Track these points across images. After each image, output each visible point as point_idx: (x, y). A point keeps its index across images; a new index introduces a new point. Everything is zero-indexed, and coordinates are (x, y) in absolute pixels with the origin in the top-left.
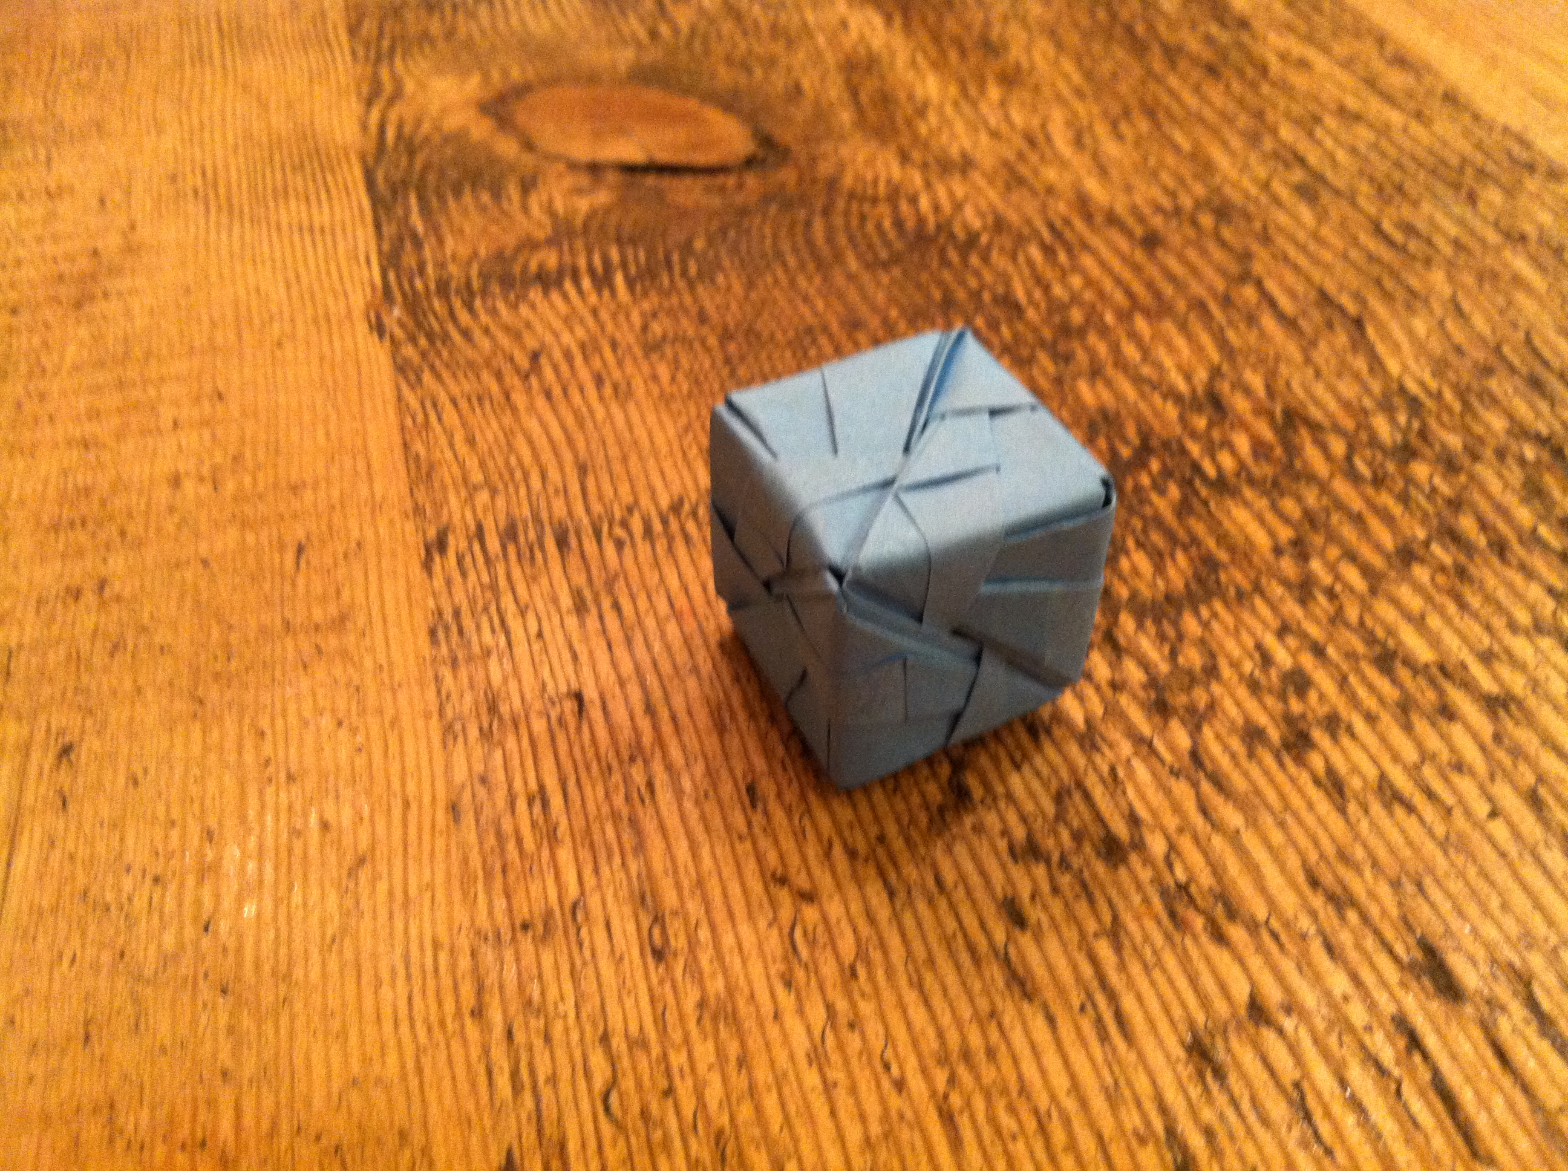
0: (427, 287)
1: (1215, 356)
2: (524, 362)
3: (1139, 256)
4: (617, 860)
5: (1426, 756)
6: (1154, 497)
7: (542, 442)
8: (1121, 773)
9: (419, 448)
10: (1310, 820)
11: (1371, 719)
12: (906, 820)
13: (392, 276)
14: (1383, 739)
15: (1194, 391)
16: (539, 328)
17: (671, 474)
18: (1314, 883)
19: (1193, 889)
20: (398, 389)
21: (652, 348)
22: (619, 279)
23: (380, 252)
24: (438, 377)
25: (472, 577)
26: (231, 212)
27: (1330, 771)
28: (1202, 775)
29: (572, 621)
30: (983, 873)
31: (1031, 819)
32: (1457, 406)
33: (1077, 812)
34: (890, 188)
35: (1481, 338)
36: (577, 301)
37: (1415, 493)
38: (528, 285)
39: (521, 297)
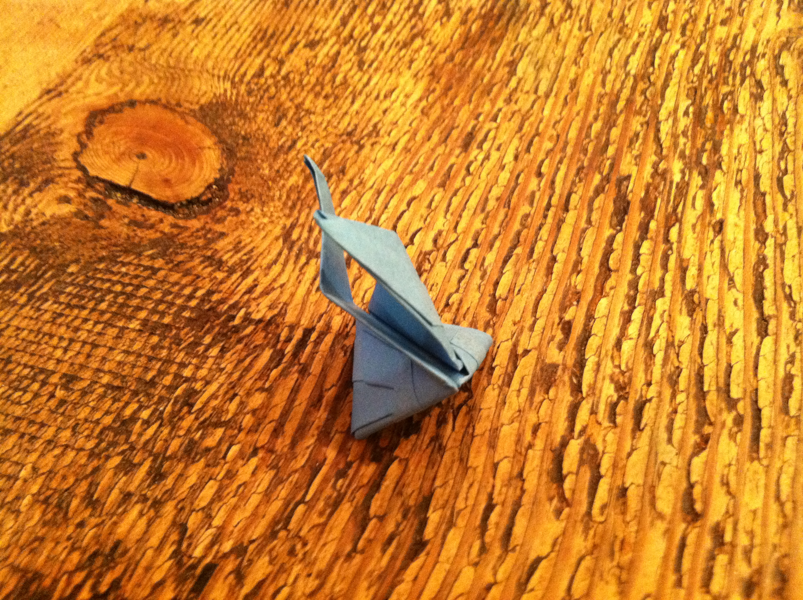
34: (245, 258)
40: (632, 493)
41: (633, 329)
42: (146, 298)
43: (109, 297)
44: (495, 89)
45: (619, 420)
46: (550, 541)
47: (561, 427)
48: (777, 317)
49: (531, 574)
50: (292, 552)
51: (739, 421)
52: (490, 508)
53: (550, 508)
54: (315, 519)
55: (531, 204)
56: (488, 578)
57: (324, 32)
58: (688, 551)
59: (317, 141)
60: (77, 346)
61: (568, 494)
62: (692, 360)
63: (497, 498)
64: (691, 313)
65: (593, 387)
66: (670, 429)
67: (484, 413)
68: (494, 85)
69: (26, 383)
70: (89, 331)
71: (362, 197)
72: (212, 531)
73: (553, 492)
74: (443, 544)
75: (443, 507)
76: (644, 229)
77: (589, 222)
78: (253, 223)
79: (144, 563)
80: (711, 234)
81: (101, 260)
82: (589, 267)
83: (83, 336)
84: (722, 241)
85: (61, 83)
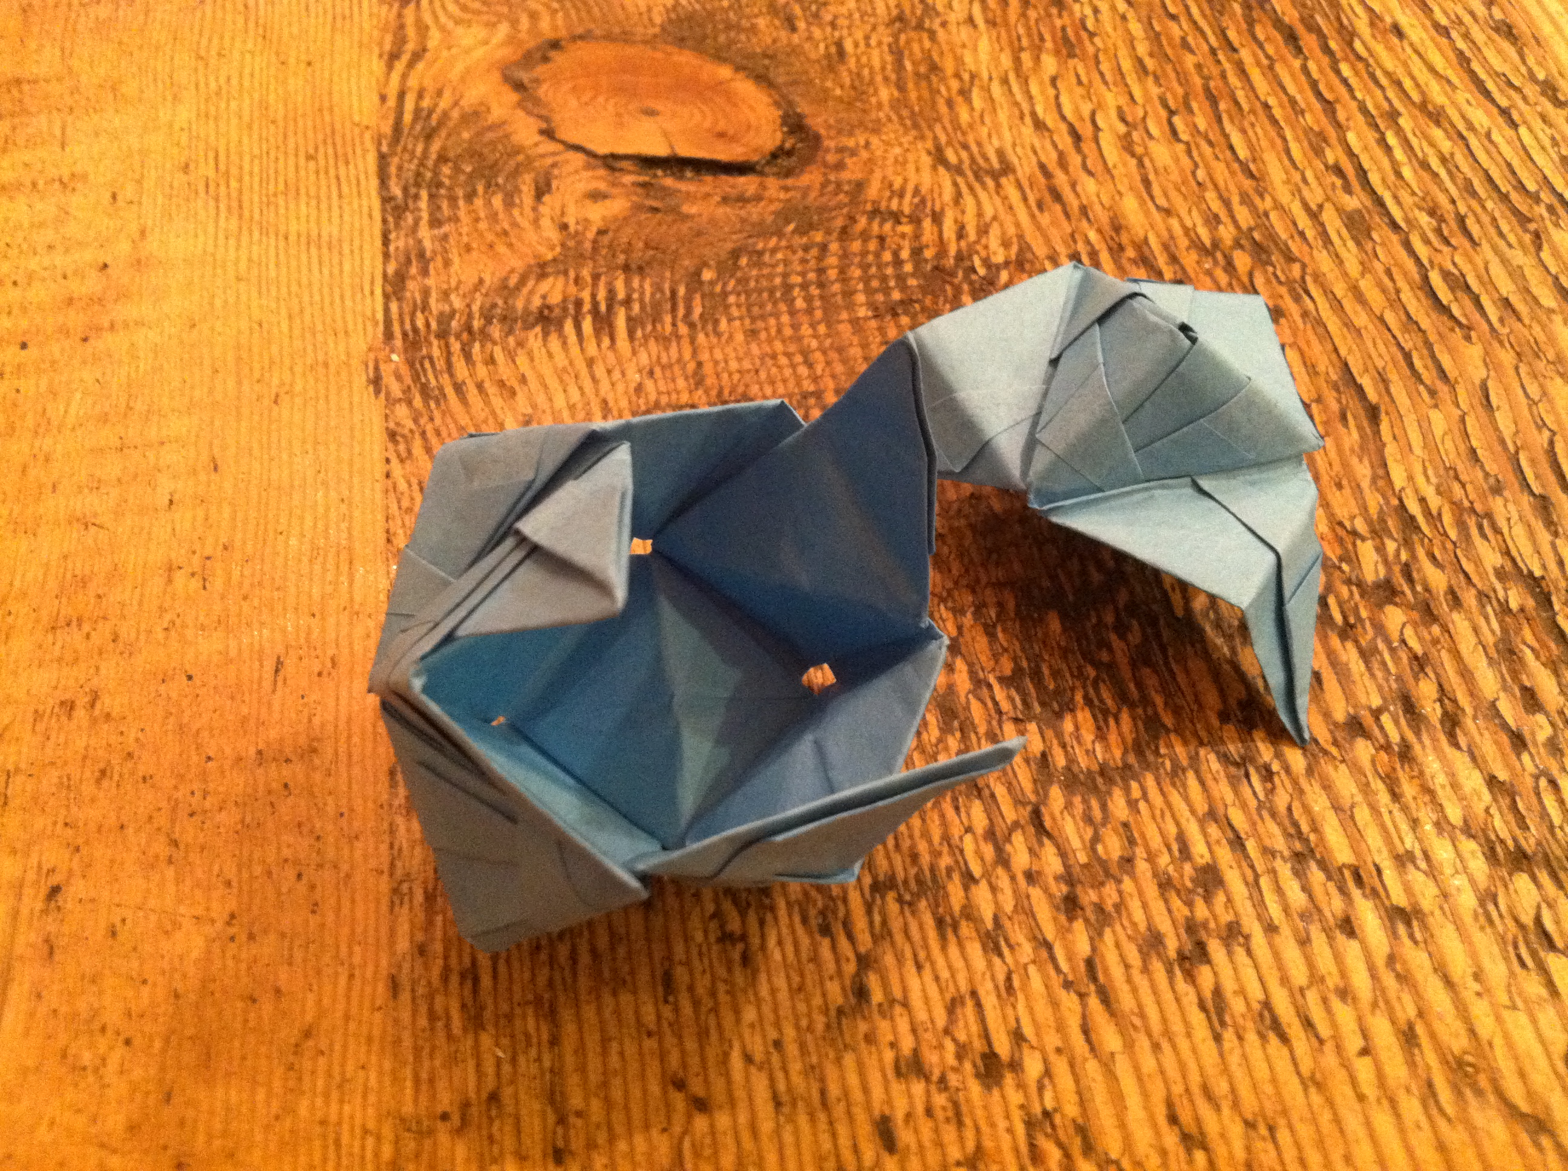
0: (428, 325)
4: (533, 1052)
5: (1316, 978)
6: (1113, 638)
8: (1016, 983)
10: (1183, 1044)
11: (1271, 929)
12: (804, 1023)
13: (394, 307)
14: (1277, 955)
16: (534, 384)
18: (1173, 1119)
19: (1057, 1119)
20: (388, 461)
22: (621, 322)
23: (385, 275)
26: (241, 217)
27: (1217, 992)
28: (1092, 987)
30: (866, 1090)
31: (920, 1031)
33: (966, 1025)
34: (916, 200)
35: (1503, 442)
36: (575, 350)
37: (1381, 645)
38: (528, 327)
39: (520, 344)
40: (1514, 299)
41: (1399, 154)
42: (844, 280)
45: (1453, 241)
46: (1480, 363)
47: (1410, 265)
48: (1514, 106)
49: (1487, 397)
51: (1551, 209)
52: (1408, 357)
53: (1457, 337)
55: (1192, 52)
56: (1455, 412)
59: (867, 38)
60: (818, 356)
61: (1464, 321)
62: (1473, 169)
63: (1407, 346)
64: (1438, 123)
65: (1408, 221)
66: (1501, 234)
67: (1330, 276)
70: (815, 337)
71: (989, 91)
73: (1450, 324)
74: (1393, 401)
75: (1367, 370)
76: (1327, 50)
77: (1268, 57)
78: (884, 158)
80: (1395, 40)
81: (735, 254)
82: (1308, 104)
83: (814, 344)
84: (1411, 45)
85: (400, 40)
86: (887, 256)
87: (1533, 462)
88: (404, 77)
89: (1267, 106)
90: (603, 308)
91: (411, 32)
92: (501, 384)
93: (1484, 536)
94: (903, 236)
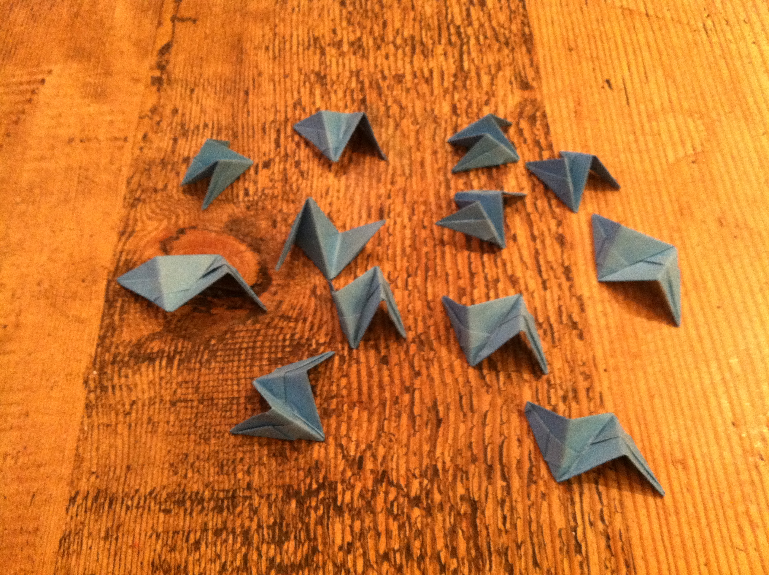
0: (109, 359)
1: (373, 436)
2: (127, 407)
3: (375, 370)
6: (312, 512)
7: (119, 453)
9: (81, 450)
13: (99, 350)
15: (355, 456)
16: (139, 388)
17: (155, 475)
20: (83, 417)
21: (174, 404)
22: (176, 362)
23: (99, 335)
24: (97, 413)
25: (79, 518)
29: (102, 543)
32: (450, 479)
34: (299, 311)
35: (484, 440)
36: (157, 373)
37: (407, 524)
38: (144, 361)
39: (139, 369)
42: (262, 347)
43: (243, 352)
44: (383, 176)
48: (549, 279)
49: (485, 418)
50: (391, 440)
52: (461, 398)
53: (484, 390)
54: (394, 425)
55: (426, 246)
56: (470, 425)
57: (269, 153)
58: (540, 391)
60: (243, 381)
61: (489, 383)
63: (463, 393)
64: (514, 287)
68: (381, 174)
69: (229, 407)
70: (244, 372)
72: (354, 443)
73: (483, 384)
74: (448, 418)
75: (443, 403)
79: (332, 465)
80: (512, 243)
81: (226, 333)
82: (464, 274)
83: (243, 375)
84: (518, 245)
85: (126, 226)
86: (281, 337)
87: (492, 450)
88: (124, 244)
89: (447, 275)
90: (172, 354)
91: (131, 222)
92: (128, 387)
93: (462, 481)
94: (290, 328)
